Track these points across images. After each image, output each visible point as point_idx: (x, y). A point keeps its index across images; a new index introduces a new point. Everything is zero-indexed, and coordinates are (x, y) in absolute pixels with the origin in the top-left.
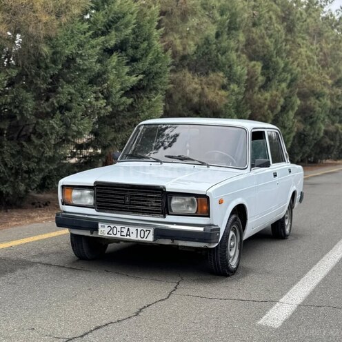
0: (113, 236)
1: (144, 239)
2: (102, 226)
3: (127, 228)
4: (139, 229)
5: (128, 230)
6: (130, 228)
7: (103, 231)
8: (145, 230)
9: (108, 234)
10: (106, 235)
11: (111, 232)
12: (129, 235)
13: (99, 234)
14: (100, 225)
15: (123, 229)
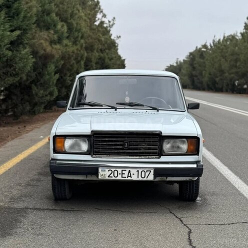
0: (114, 178)
1: (145, 179)
2: (102, 170)
3: (128, 170)
4: (140, 171)
5: (129, 172)
6: (131, 170)
7: (104, 174)
8: (145, 170)
9: (109, 177)
10: (107, 178)
11: (112, 175)
12: (131, 176)
13: (100, 178)
14: (100, 169)
15: (124, 172)
